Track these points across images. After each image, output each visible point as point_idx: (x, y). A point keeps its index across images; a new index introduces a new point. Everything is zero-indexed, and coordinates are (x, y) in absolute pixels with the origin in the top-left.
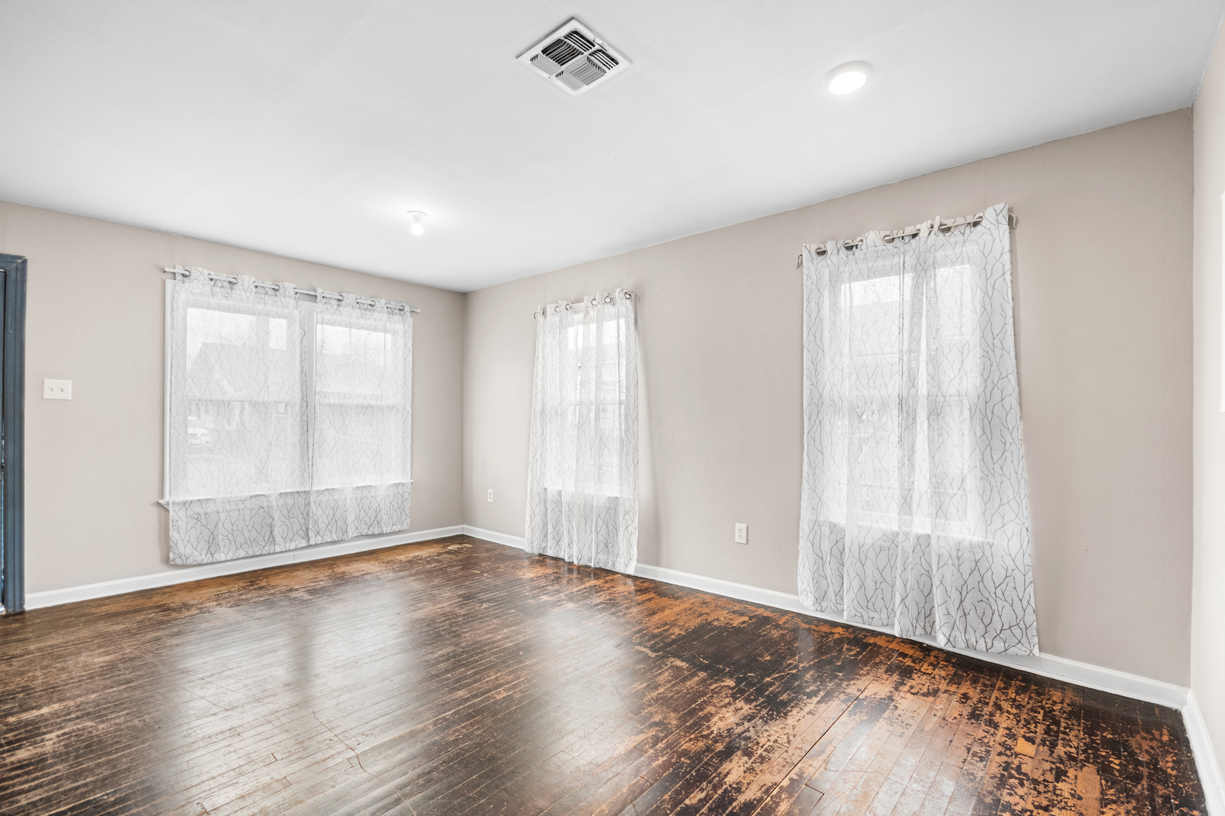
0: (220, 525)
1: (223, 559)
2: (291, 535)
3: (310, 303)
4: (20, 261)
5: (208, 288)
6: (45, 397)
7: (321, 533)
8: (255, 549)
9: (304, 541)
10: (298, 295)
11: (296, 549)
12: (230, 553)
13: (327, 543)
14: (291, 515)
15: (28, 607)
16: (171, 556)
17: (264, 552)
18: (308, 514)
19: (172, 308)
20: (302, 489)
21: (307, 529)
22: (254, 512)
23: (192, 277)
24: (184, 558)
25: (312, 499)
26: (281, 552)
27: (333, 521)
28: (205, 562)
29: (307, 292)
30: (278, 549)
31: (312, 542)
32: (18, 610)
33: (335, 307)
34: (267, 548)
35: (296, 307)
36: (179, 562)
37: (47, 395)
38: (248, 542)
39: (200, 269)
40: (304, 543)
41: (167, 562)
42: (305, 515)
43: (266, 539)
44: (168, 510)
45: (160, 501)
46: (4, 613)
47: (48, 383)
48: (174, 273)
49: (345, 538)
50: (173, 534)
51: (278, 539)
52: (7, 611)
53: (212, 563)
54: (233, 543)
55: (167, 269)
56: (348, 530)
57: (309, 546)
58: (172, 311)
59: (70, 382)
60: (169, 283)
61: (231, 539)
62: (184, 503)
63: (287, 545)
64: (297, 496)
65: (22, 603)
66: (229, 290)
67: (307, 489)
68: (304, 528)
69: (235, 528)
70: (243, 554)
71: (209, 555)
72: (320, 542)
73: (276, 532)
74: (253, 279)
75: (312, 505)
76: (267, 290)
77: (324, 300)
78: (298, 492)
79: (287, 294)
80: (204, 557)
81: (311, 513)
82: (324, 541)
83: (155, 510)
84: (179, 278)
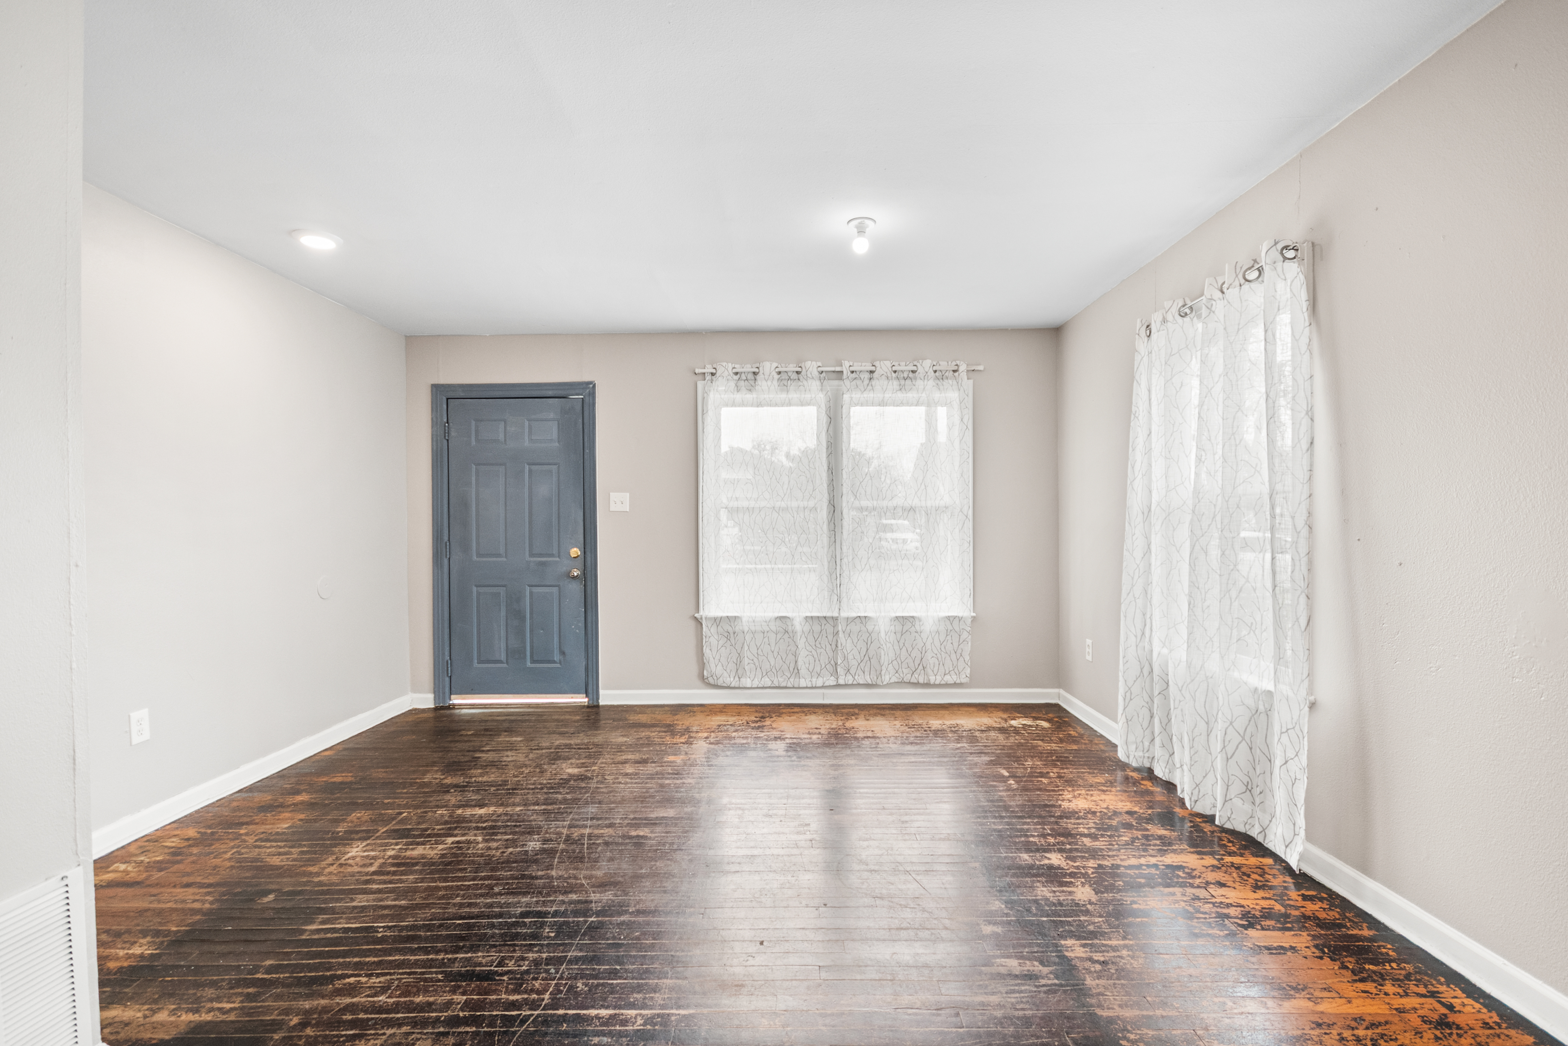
0: (746, 648)
1: (749, 685)
2: (818, 669)
3: (837, 382)
4: (591, 386)
5: (732, 383)
6: (611, 509)
7: (853, 671)
8: (781, 680)
9: (832, 678)
10: (823, 374)
11: (823, 687)
12: (756, 679)
13: (859, 685)
14: (818, 645)
15: (602, 702)
16: (705, 673)
17: (789, 685)
18: (837, 646)
20: (829, 614)
21: (836, 664)
22: (779, 636)
23: (719, 375)
24: (715, 678)
25: (840, 628)
26: (807, 688)
27: (867, 658)
28: (732, 685)
29: (833, 369)
30: (803, 683)
31: (841, 682)
32: (595, 704)
33: (866, 381)
34: (792, 680)
35: (821, 389)
36: (711, 681)
37: (613, 508)
38: (774, 670)
39: (726, 365)
40: (832, 681)
41: (706, 682)
42: (834, 647)
43: (791, 669)
44: (701, 624)
45: (696, 615)
46: (586, 704)
47: (613, 496)
48: (704, 374)
49: (879, 682)
50: (706, 651)
51: (803, 671)
52: (588, 702)
53: (739, 688)
54: (758, 668)
55: (697, 371)
56: (883, 672)
57: (838, 686)
59: (628, 494)
60: (700, 384)
61: (757, 664)
62: (715, 619)
63: (814, 680)
64: (824, 622)
65: (598, 699)
66: (752, 382)
67: (835, 614)
68: (832, 662)
69: (760, 652)
70: (769, 684)
71: (737, 679)
72: (850, 682)
73: (800, 663)
74: (774, 366)
75: (841, 634)
76: (789, 374)
77: (853, 376)
78: (825, 617)
79: (810, 375)
80: (732, 679)
81: (839, 645)
82: (855, 682)
83: (692, 623)
84: (708, 377)
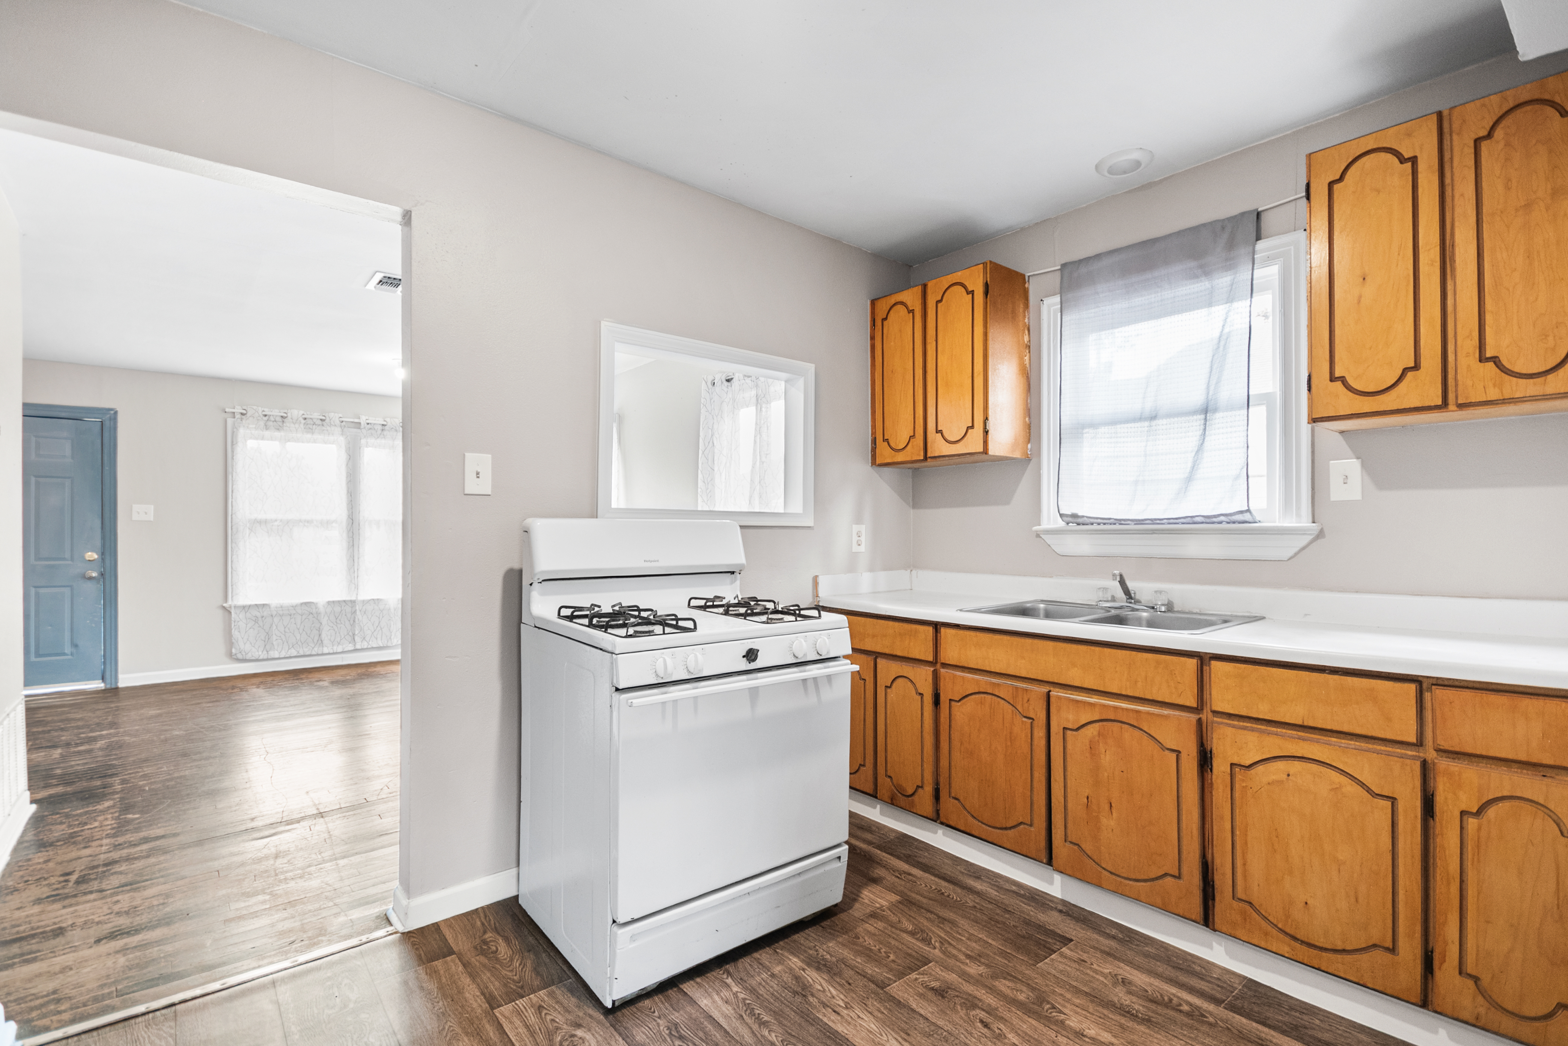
0: (274, 627)
1: (277, 656)
2: (338, 639)
3: (355, 430)
4: (112, 412)
5: (262, 423)
6: (134, 519)
7: (367, 638)
8: (306, 650)
9: (350, 645)
10: (344, 423)
11: (343, 652)
12: (283, 651)
13: (373, 648)
14: (338, 622)
15: (121, 684)
16: (234, 651)
17: (314, 653)
18: (354, 621)
19: (232, 442)
20: (348, 598)
21: (354, 635)
22: (304, 617)
23: (248, 415)
24: (244, 654)
25: (357, 608)
26: (329, 654)
27: (379, 628)
28: (261, 657)
29: (352, 420)
30: (326, 650)
31: (358, 647)
32: (113, 686)
33: (379, 432)
34: (316, 649)
35: (342, 434)
36: (240, 656)
37: (135, 517)
38: (299, 643)
39: (255, 407)
40: (350, 647)
41: (233, 657)
42: (352, 622)
43: (315, 641)
44: (230, 612)
45: (225, 605)
46: (103, 688)
47: (136, 507)
48: (234, 413)
49: (389, 644)
50: (235, 633)
51: (326, 642)
52: (105, 686)
53: (267, 659)
54: (285, 643)
55: (227, 410)
56: (392, 637)
57: (356, 650)
58: (232, 445)
59: (152, 507)
60: (230, 421)
61: (284, 639)
62: (244, 607)
63: (335, 648)
64: (344, 604)
65: (116, 682)
66: (280, 424)
67: (353, 598)
68: (351, 634)
69: (287, 630)
70: (295, 654)
71: (265, 652)
72: (365, 647)
73: (323, 636)
74: (302, 412)
75: (358, 612)
76: (315, 421)
77: (369, 426)
78: (344, 601)
79: (332, 423)
80: (260, 653)
81: (357, 620)
82: (369, 647)
83: (220, 612)
84: (238, 416)
